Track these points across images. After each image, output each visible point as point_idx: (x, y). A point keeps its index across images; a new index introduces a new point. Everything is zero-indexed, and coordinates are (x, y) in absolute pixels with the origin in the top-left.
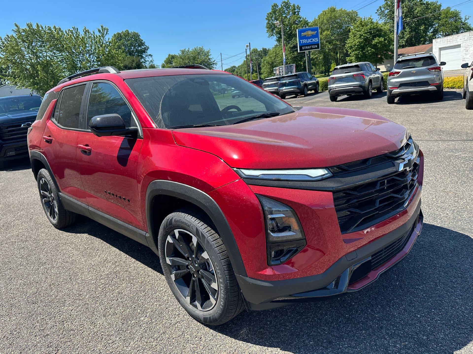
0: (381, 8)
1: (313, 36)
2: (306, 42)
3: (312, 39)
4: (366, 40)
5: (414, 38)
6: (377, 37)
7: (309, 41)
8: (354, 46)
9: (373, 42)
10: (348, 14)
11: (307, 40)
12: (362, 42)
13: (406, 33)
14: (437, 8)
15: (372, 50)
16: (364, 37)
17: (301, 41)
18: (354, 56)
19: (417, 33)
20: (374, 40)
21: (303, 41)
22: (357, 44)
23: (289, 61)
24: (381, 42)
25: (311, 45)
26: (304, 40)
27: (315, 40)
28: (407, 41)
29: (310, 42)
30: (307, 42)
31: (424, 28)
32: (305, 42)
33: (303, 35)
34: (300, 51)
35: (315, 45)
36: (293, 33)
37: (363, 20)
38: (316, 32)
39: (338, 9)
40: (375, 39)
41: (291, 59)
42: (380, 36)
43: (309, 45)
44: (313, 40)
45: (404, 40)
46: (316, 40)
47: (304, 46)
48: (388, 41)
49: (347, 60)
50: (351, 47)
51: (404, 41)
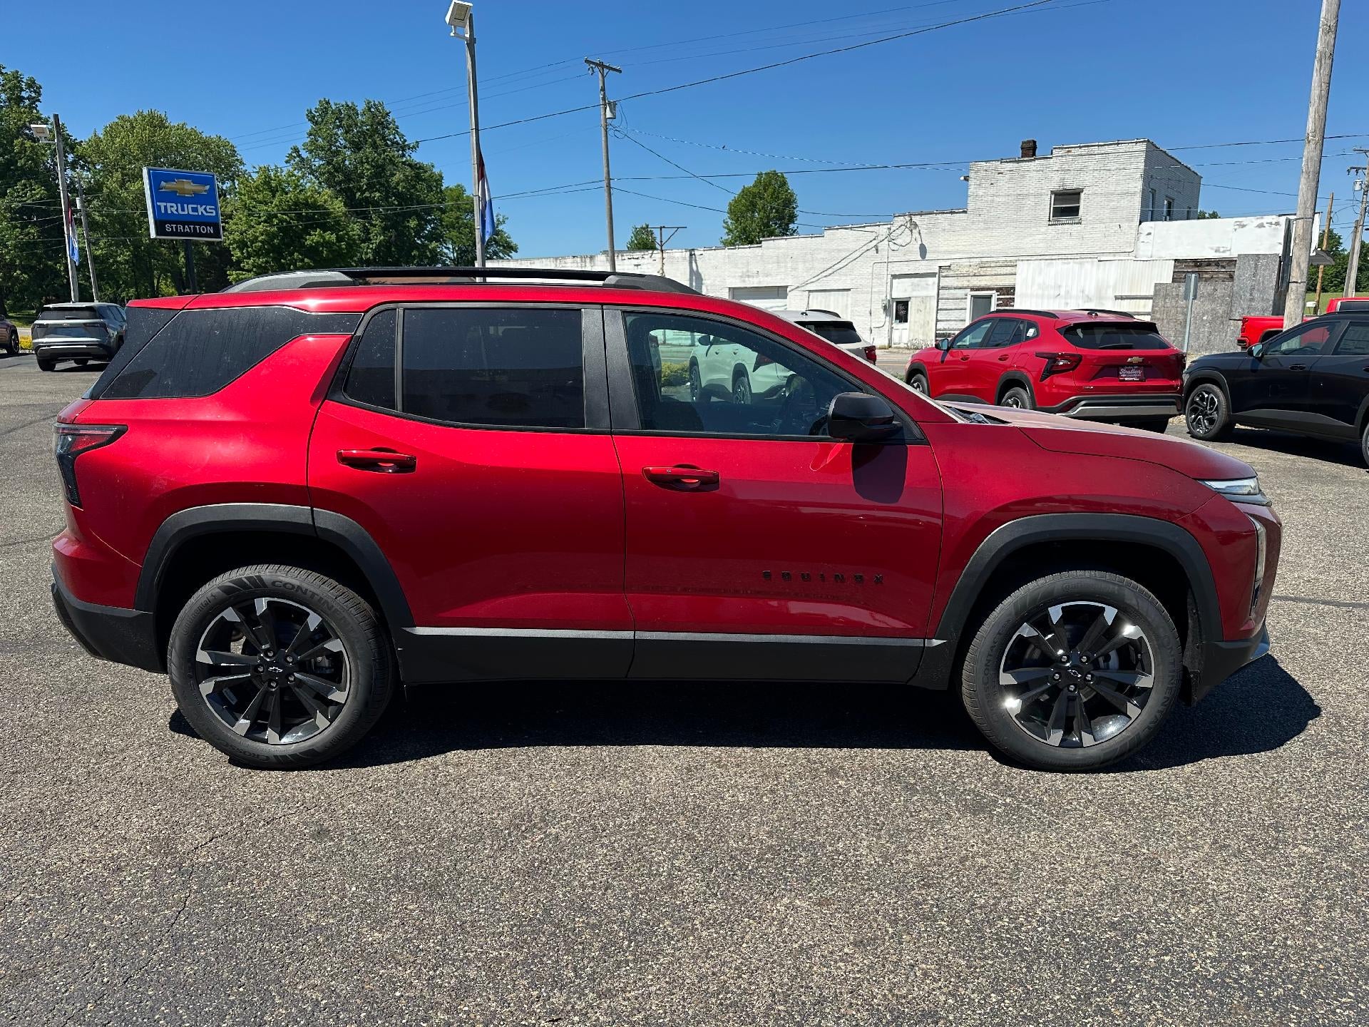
0: (299, 152)
1: (197, 199)
2: (177, 210)
3: (195, 206)
4: (285, 230)
5: (396, 246)
6: (318, 230)
7: (188, 209)
8: (252, 242)
9: (306, 240)
10: (206, 144)
11: (179, 205)
12: (274, 236)
13: (375, 231)
14: (435, 181)
15: (306, 260)
16: (281, 221)
17: (162, 205)
18: (254, 269)
19: (400, 235)
20: (310, 235)
21: (166, 207)
22: (260, 239)
23: (8, 253)
24: (327, 244)
25: (195, 224)
26: (169, 205)
27: (205, 209)
28: (376, 252)
29: (191, 213)
30: (181, 212)
31: (417, 225)
32: (175, 212)
33: (165, 188)
34: (157, 234)
35: (206, 224)
36: (19, 165)
37: (272, 174)
38: (208, 187)
39: (173, 122)
40: (312, 233)
41: (15, 246)
42: (325, 228)
43: (189, 223)
44: (201, 209)
45: (371, 246)
46: (208, 210)
47: (171, 223)
48: (348, 244)
49: (231, 278)
50: (242, 245)
51: (372, 249)
